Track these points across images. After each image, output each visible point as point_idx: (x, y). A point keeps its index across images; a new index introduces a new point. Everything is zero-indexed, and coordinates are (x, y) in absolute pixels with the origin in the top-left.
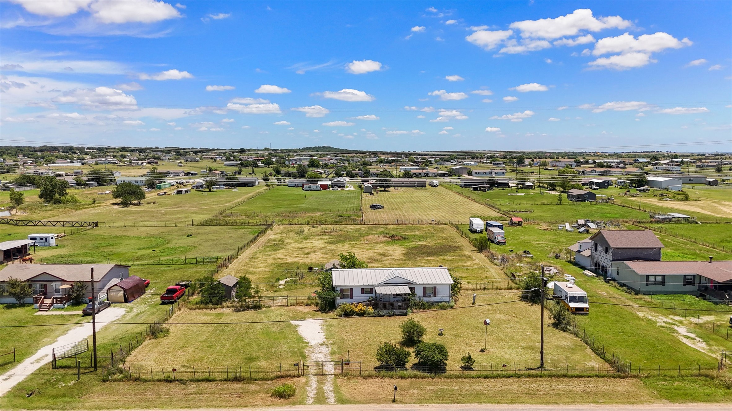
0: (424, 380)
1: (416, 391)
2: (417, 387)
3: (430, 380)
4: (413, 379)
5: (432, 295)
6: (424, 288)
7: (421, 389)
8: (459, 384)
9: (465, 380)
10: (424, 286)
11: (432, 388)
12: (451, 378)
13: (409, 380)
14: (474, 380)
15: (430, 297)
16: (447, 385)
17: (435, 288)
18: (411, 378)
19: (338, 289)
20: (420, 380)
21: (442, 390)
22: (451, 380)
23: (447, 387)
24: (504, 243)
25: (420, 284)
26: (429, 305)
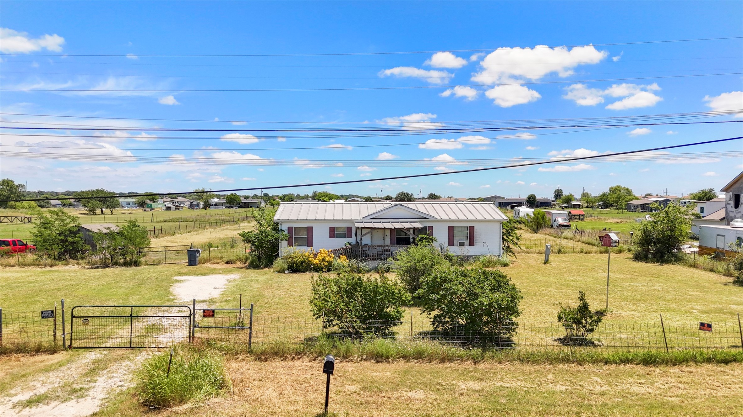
0: (447, 364)
1: (418, 394)
2: (425, 384)
3: (469, 365)
4: (413, 363)
6: (451, 229)
7: (438, 388)
8: (566, 377)
9: (581, 368)
10: (451, 224)
11: (477, 386)
12: (536, 362)
13: (401, 365)
14: (613, 367)
15: (462, 244)
16: (525, 380)
17: (471, 230)
18: (406, 357)
19: (284, 227)
20: (435, 365)
21: (514, 392)
22: (537, 367)
23: (529, 385)
24: (568, 226)
25: (442, 221)
26: (461, 259)
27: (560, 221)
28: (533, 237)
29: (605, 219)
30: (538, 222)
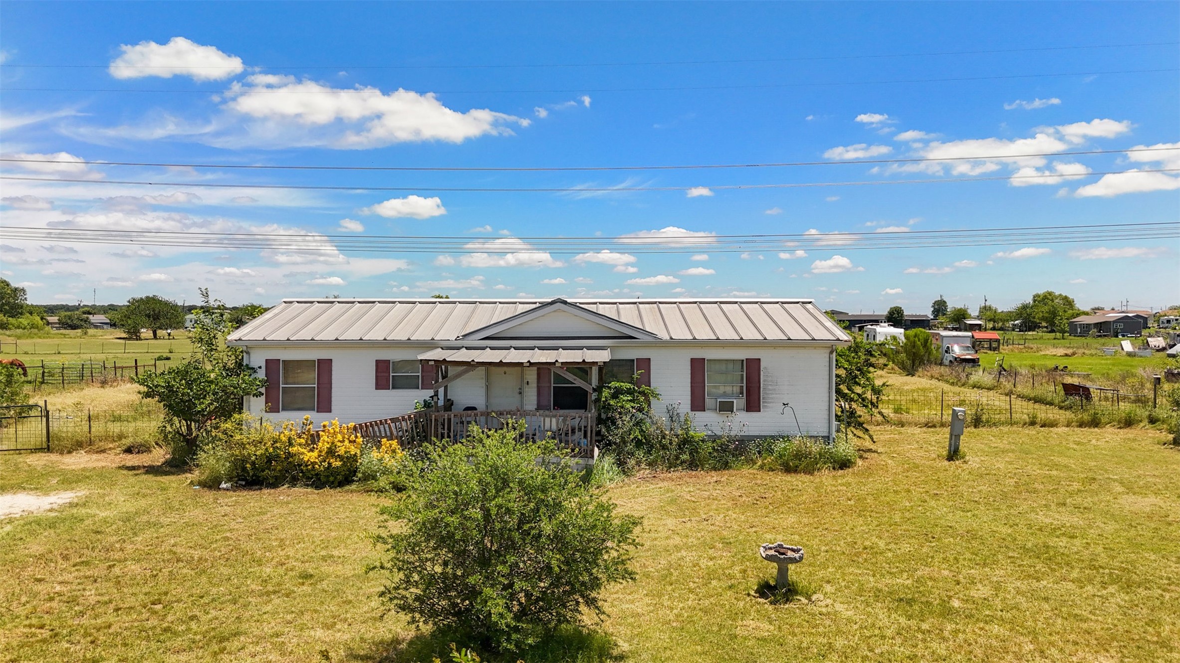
5: (739, 402)
6: (697, 366)
10: (698, 354)
15: (726, 407)
17: (752, 368)
19: (257, 359)
24: (974, 362)
25: (673, 344)
26: (724, 449)
27: (957, 350)
28: (906, 384)
29: (1039, 350)
30: (914, 353)
